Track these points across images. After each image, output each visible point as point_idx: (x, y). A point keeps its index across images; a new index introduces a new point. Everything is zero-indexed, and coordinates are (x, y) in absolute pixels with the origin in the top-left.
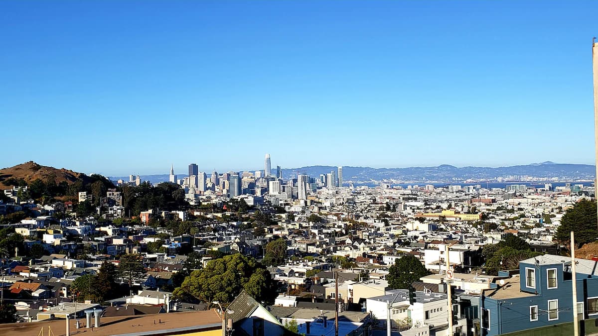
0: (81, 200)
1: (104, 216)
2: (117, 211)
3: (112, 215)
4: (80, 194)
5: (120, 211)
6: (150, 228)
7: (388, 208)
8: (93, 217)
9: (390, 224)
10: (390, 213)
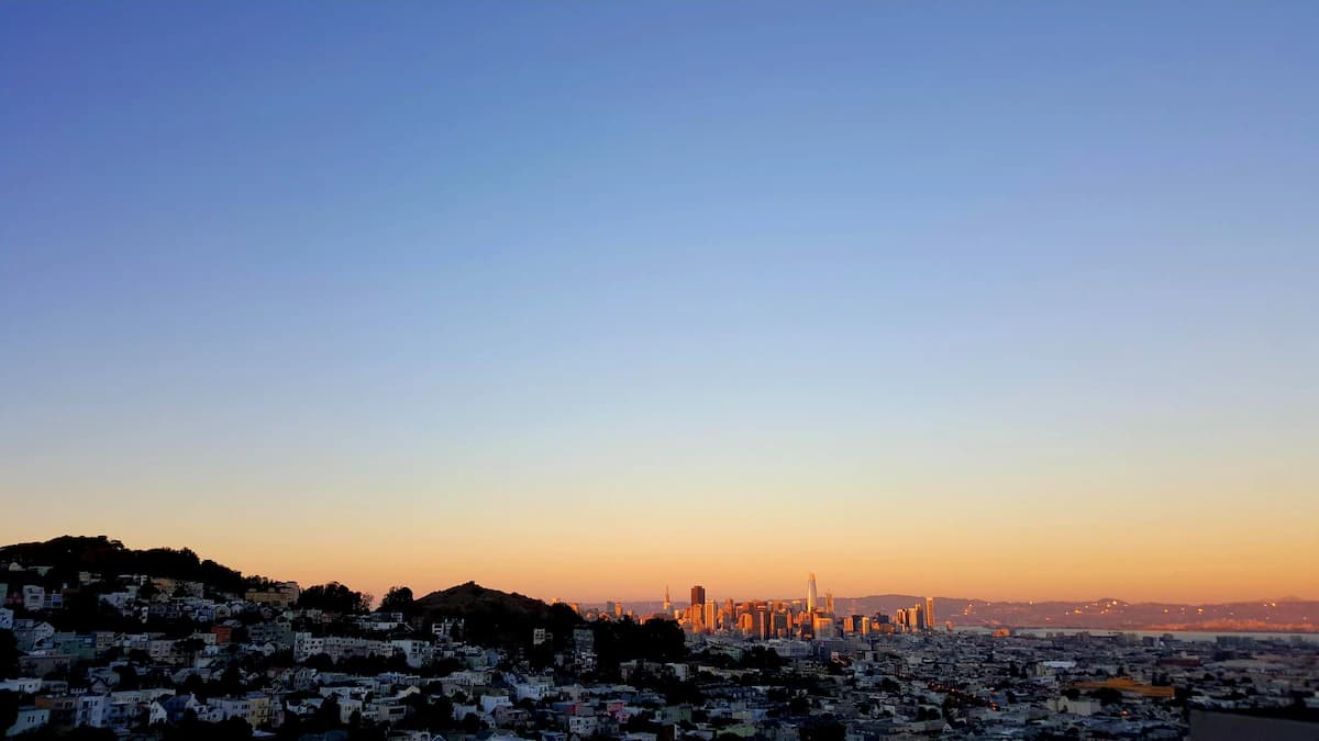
0: (537, 642)
1: (569, 666)
2: (587, 657)
3: (579, 667)
4: (536, 631)
5: (590, 660)
6: (632, 689)
7: (1014, 671)
8: (551, 670)
9: (1018, 699)
10: (1017, 680)
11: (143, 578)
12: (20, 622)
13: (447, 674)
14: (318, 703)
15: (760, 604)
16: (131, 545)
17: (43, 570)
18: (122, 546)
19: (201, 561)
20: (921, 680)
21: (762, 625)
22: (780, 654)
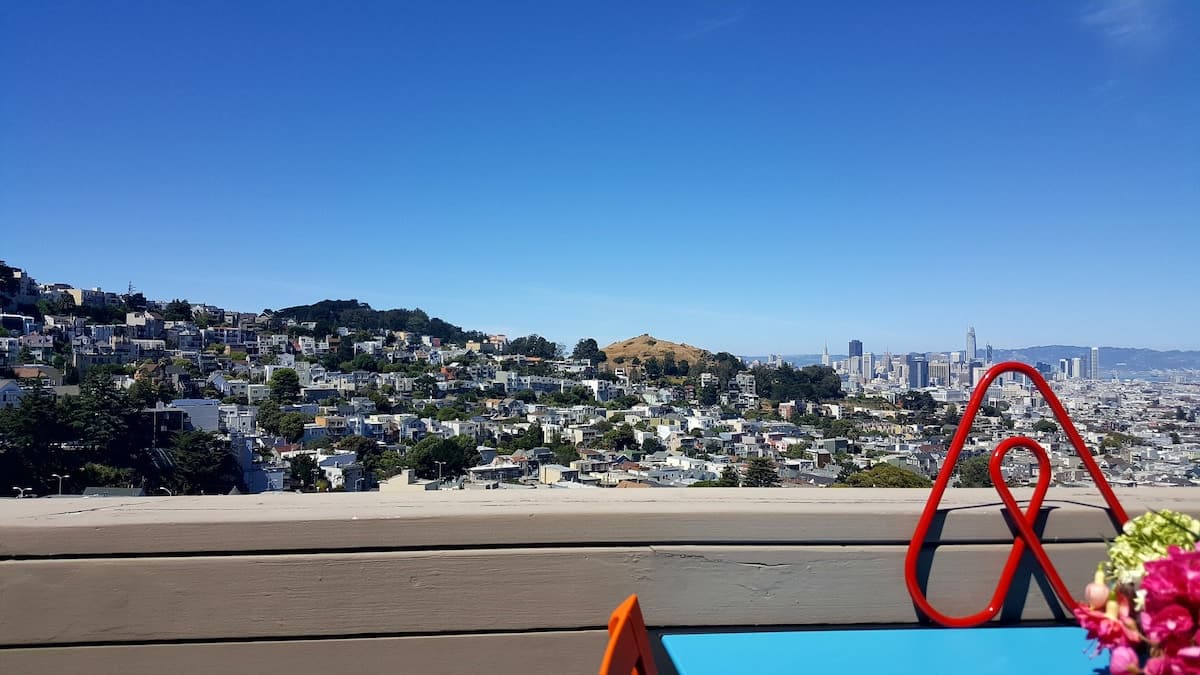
1: (733, 405)
2: (749, 398)
4: (703, 376)
5: (752, 400)
6: (792, 425)
7: (1181, 415)
8: (717, 407)
9: (1183, 441)
10: (1183, 424)
11: (387, 332)
12: (298, 363)
13: (630, 407)
14: (526, 427)
15: (918, 355)
16: (376, 307)
17: (312, 326)
18: (369, 307)
19: (430, 318)
20: (1081, 422)
21: (919, 375)
22: (936, 399)
